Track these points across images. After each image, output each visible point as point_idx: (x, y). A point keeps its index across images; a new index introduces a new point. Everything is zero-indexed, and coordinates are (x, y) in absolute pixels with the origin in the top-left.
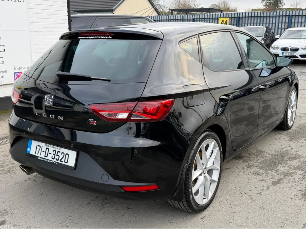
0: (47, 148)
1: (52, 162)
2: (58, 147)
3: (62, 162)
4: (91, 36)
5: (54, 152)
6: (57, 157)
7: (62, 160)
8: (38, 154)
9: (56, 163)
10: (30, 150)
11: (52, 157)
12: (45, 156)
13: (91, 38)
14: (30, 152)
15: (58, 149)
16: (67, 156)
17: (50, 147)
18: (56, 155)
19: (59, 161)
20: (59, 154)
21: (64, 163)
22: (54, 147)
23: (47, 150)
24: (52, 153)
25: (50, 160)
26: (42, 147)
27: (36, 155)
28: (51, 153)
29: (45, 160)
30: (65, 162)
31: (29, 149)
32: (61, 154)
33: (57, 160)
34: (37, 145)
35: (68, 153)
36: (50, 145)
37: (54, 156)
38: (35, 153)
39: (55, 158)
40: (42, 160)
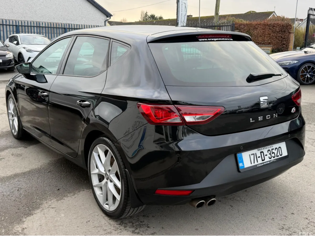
0: (261, 152)
1: (271, 161)
2: (271, 146)
3: (278, 156)
4: (215, 38)
5: (269, 152)
6: (273, 155)
7: (278, 155)
8: (254, 163)
9: (276, 160)
10: (243, 164)
11: (269, 157)
12: (263, 160)
13: (215, 40)
14: (244, 166)
15: (271, 147)
16: (280, 149)
17: (263, 149)
18: (271, 153)
19: (276, 158)
20: (274, 151)
21: (280, 157)
22: (267, 147)
23: (262, 153)
24: (268, 154)
25: (270, 161)
26: (256, 153)
27: (253, 164)
28: (266, 154)
29: (265, 164)
30: (281, 155)
31: (241, 165)
32: (275, 150)
33: (274, 157)
34: (250, 155)
35: (279, 146)
36: (263, 148)
37: (270, 155)
38: (251, 164)
39: (272, 157)
40: (262, 166)
